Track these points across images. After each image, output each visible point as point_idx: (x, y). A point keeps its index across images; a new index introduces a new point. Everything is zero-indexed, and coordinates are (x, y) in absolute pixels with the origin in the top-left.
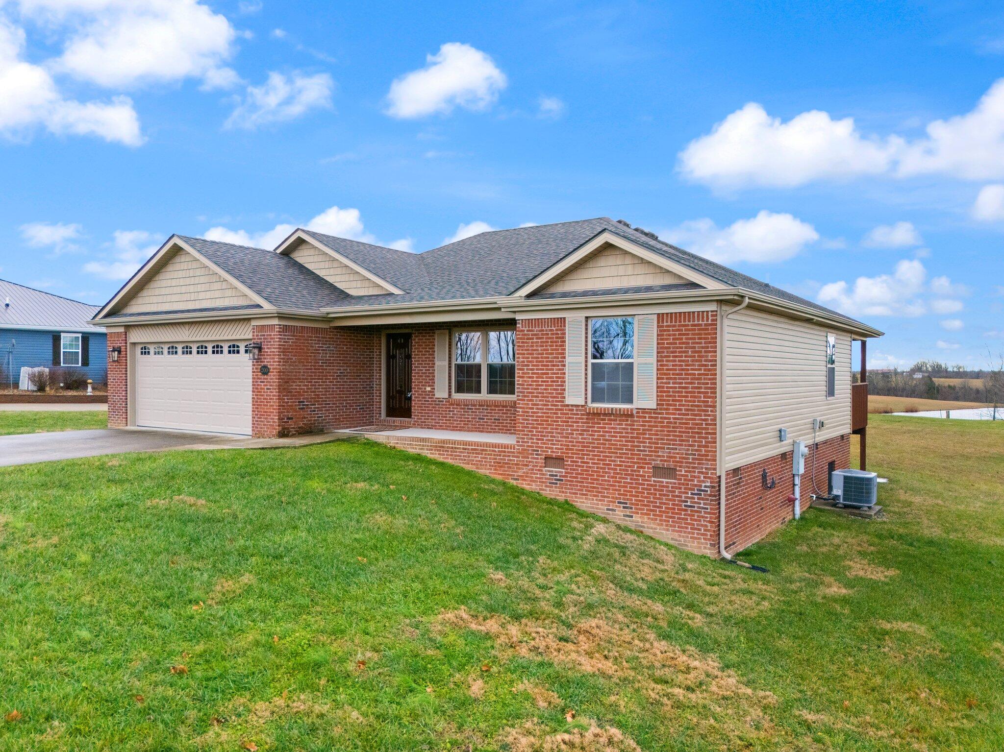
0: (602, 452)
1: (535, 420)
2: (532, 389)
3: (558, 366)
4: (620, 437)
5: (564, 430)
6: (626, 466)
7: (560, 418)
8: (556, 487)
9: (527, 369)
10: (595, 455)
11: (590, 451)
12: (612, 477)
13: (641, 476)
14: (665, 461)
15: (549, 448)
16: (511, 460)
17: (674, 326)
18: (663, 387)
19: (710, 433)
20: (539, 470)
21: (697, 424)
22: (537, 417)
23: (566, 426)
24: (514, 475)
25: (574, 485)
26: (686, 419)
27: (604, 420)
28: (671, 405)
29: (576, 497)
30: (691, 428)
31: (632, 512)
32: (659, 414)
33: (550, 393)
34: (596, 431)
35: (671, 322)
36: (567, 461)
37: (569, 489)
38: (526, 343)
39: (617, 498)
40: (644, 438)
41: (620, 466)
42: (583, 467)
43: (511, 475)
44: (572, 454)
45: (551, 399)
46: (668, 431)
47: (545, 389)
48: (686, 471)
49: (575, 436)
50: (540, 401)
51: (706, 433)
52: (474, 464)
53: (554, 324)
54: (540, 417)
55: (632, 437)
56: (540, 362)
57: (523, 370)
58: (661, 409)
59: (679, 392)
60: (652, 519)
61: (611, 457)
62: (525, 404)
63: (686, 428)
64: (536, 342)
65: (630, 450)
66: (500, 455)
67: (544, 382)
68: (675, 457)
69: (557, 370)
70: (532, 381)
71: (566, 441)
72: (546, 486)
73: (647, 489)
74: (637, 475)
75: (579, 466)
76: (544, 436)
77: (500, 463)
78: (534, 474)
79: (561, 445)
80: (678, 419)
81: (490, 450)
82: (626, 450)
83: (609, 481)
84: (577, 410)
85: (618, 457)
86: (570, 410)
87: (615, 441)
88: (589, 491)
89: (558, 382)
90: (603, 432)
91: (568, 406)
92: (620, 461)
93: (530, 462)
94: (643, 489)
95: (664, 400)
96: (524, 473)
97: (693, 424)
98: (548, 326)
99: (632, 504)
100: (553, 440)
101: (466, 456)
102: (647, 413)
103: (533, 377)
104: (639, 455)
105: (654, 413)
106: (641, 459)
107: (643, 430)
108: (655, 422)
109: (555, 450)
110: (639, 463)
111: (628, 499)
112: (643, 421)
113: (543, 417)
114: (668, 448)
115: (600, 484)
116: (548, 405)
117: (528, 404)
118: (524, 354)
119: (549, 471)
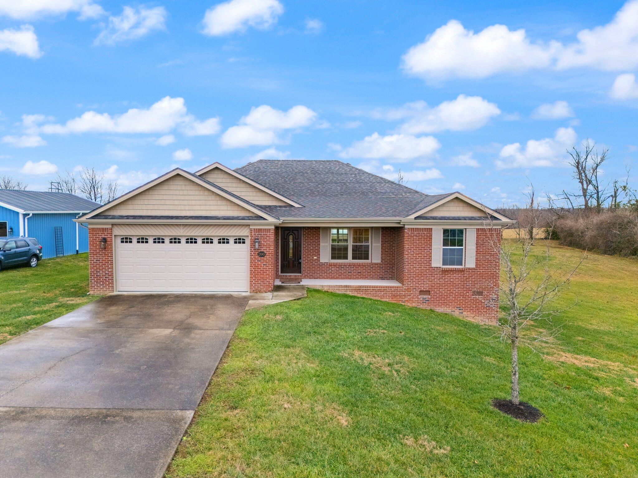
0: (449, 287)
1: (415, 275)
2: (413, 260)
3: (427, 249)
4: (458, 280)
5: (430, 278)
6: (460, 292)
7: (428, 273)
8: (425, 304)
9: (410, 251)
10: (446, 289)
11: (443, 287)
12: (454, 297)
13: (467, 296)
14: (478, 289)
15: (422, 287)
16: (401, 293)
17: (483, 234)
18: (478, 259)
19: (497, 277)
20: (417, 297)
21: (492, 273)
22: (415, 273)
23: (431, 276)
24: (403, 300)
25: (435, 302)
26: (488, 272)
27: (451, 273)
28: (481, 266)
29: (436, 308)
30: (489, 275)
31: (463, 311)
32: (476, 270)
33: (423, 262)
34: (446, 278)
35: (482, 232)
36: (432, 292)
37: (432, 304)
38: (410, 239)
39: (456, 306)
40: (469, 280)
41: (457, 292)
42: (440, 294)
43: (401, 300)
44: (434, 288)
45: (423, 265)
46: (480, 277)
47: (420, 260)
48: (487, 292)
49: (436, 281)
50: (417, 265)
51: (496, 277)
52: (380, 297)
53: (426, 231)
54: (417, 273)
55: (463, 280)
56: (418, 248)
57: (408, 251)
58: (477, 268)
59: (484, 261)
60: (472, 313)
61: (454, 289)
62: (409, 267)
63: (487, 275)
64: (416, 239)
65: (462, 285)
66: (395, 292)
67: (420, 257)
68: (483, 287)
69: (427, 251)
70: (413, 257)
71: (431, 283)
72: (420, 304)
73: (470, 301)
74: (465, 296)
75: (438, 294)
76: (420, 281)
77: (395, 295)
78: (414, 299)
79: (429, 285)
80: (484, 271)
81: (389, 290)
82: (461, 285)
83: (452, 299)
84: (437, 269)
85: (457, 289)
86: (433, 269)
87: (455, 282)
88: (442, 304)
89: (427, 257)
90: (450, 278)
91: (432, 267)
92: (458, 290)
93: (411, 294)
94: (468, 301)
95: (478, 264)
96: (408, 299)
97: (490, 273)
98: (422, 232)
99: (463, 308)
100: (424, 283)
101: (374, 293)
102: (470, 269)
103: (414, 255)
104: (467, 287)
105: (474, 270)
106: (468, 289)
107: (469, 277)
108: (474, 273)
109: (426, 287)
110: (466, 291)
111: (461, 306)
112: (469, 273)
113: (419, 273)
114: (479, 284)
115: (448, 301)
116: (422, 267)
117: (411, 267)
118: (409, 244)
119: (422, 297)
